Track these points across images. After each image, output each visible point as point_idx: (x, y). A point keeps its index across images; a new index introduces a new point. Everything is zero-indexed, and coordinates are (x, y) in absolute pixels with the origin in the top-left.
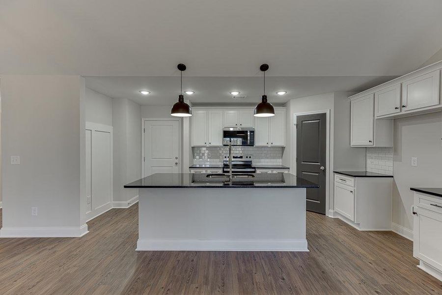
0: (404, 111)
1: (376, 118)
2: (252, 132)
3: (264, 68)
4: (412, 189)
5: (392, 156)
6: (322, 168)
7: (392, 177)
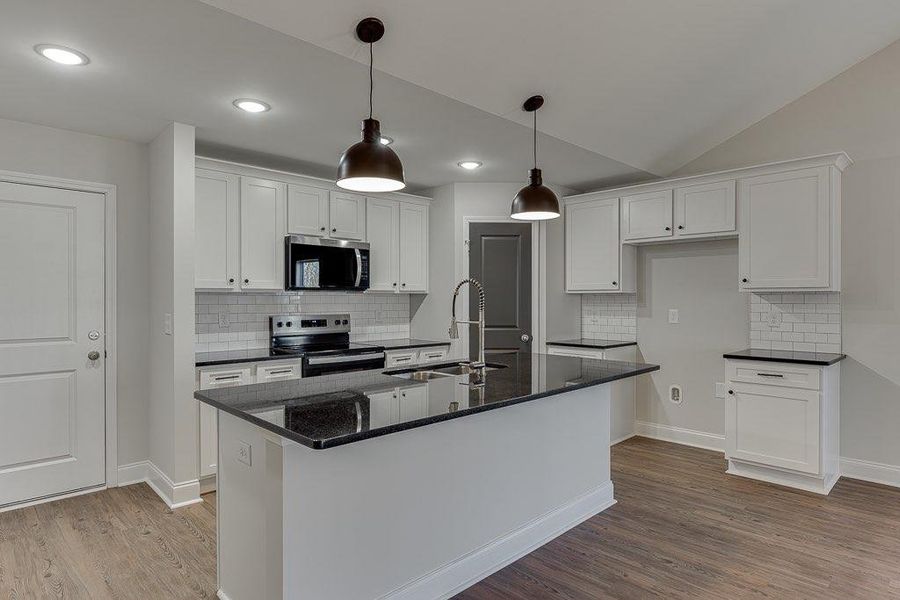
0: (678, 235)
1: (623, 242)
2: (365, 253)
3: (533, 104)
4: (725, 356)
5: (635, 308)
6: (525, 337)
7: (636, 343)
